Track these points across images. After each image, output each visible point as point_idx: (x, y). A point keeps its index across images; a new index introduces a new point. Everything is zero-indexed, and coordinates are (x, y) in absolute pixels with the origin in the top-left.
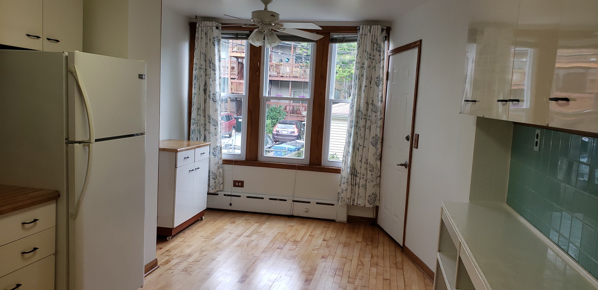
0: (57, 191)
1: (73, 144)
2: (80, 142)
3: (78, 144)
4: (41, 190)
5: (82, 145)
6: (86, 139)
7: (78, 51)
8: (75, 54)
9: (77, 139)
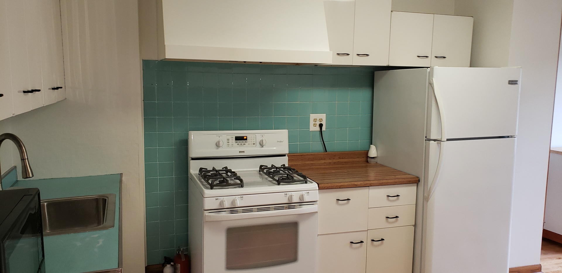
0: (418, 177)
1: (429, 141)
2: (435, 140)
3: (433, 142)
4: (409, 174)
5: (436, 142)
6: (438, 138)
7: (437, 67)
8: (434, 69)
9: (432, 138)
